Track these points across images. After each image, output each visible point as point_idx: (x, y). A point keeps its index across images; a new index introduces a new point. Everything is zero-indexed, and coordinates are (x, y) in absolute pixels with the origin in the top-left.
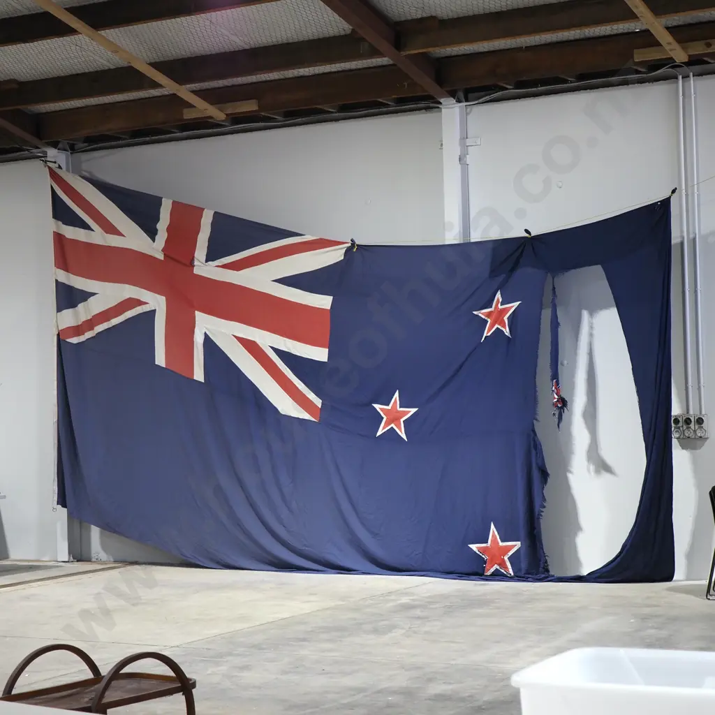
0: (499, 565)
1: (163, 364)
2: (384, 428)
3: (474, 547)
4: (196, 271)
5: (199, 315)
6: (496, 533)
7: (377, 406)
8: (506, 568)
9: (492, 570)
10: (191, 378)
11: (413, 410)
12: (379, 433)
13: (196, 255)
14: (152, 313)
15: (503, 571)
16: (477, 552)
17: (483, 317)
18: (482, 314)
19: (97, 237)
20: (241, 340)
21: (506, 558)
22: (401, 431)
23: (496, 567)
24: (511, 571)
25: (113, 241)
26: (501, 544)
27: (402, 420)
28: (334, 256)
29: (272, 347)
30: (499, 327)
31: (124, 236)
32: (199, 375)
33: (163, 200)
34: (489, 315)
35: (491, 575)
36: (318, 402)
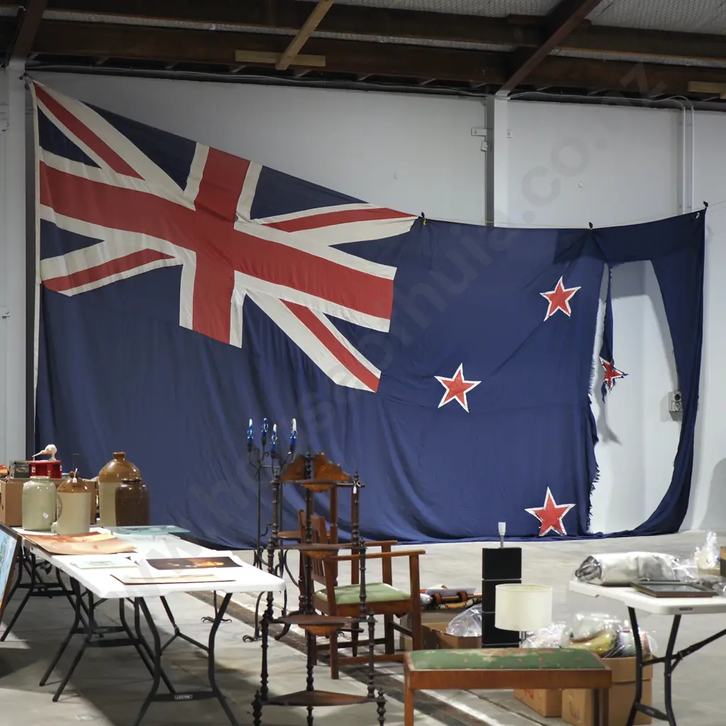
0: (554, 526)
1: (190, 327)
2: (446, 400)
3: (531, 511)
4: (237, 226)
5: (239, 276)
6: (552, 497)
7: (440, 379)
8: (559, 528)
9: (547, 531)
10: (226, 342)
11: (477, 383)
12: (440, 405)
13: (237, 210)
14: (179, 269)
15: (556, 531)
16: (535, 515)
17: (548, 298)
18: (547, 295)
19: (105, 175)
20: (290, 305)
21: (560, 519)
22: (464, 403)
23: (551, 528)
24: (564, 531)
25: (126, 182)
26: (556, 506)
27: (465, 392)
28: (400, 227)
29: (326, 315)
30: (561, 309)
31: (142, 178)
32: (236, 340)
33: (197, 144)
34: (552, 297)
35: (545, 536)
36: (377, 373)
